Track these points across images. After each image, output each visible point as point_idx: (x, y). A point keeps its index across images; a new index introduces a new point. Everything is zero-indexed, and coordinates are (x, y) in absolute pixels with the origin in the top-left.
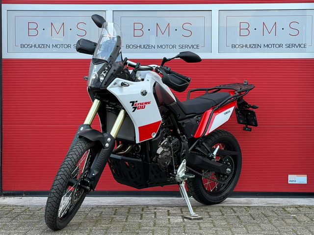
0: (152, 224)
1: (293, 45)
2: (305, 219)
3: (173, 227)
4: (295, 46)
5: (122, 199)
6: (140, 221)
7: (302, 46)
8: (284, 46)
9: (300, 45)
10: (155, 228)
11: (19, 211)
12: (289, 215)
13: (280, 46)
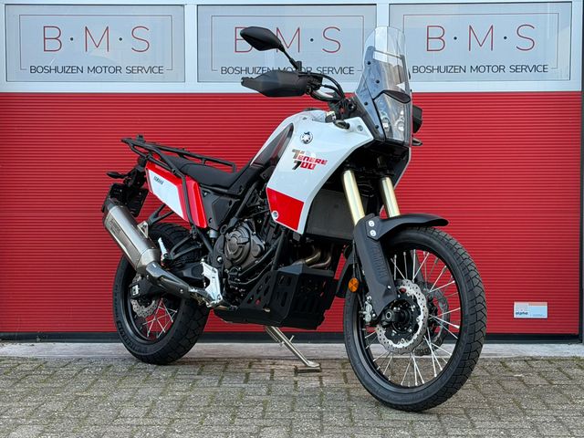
0: (264, 390)
1: (524, 68)
2: (539, 381)
3: (300, 396)
4: (527, 69)
5: (214, 346)
6: (244, 386)
7: (540, 69)
8: (507, 69)
9: (536, 68)
10: (268, 398)
11: (27, 367)
12: (511, 373)
13: (499, 69)
